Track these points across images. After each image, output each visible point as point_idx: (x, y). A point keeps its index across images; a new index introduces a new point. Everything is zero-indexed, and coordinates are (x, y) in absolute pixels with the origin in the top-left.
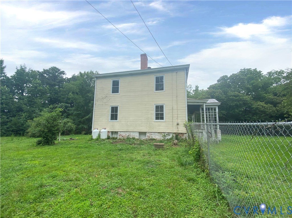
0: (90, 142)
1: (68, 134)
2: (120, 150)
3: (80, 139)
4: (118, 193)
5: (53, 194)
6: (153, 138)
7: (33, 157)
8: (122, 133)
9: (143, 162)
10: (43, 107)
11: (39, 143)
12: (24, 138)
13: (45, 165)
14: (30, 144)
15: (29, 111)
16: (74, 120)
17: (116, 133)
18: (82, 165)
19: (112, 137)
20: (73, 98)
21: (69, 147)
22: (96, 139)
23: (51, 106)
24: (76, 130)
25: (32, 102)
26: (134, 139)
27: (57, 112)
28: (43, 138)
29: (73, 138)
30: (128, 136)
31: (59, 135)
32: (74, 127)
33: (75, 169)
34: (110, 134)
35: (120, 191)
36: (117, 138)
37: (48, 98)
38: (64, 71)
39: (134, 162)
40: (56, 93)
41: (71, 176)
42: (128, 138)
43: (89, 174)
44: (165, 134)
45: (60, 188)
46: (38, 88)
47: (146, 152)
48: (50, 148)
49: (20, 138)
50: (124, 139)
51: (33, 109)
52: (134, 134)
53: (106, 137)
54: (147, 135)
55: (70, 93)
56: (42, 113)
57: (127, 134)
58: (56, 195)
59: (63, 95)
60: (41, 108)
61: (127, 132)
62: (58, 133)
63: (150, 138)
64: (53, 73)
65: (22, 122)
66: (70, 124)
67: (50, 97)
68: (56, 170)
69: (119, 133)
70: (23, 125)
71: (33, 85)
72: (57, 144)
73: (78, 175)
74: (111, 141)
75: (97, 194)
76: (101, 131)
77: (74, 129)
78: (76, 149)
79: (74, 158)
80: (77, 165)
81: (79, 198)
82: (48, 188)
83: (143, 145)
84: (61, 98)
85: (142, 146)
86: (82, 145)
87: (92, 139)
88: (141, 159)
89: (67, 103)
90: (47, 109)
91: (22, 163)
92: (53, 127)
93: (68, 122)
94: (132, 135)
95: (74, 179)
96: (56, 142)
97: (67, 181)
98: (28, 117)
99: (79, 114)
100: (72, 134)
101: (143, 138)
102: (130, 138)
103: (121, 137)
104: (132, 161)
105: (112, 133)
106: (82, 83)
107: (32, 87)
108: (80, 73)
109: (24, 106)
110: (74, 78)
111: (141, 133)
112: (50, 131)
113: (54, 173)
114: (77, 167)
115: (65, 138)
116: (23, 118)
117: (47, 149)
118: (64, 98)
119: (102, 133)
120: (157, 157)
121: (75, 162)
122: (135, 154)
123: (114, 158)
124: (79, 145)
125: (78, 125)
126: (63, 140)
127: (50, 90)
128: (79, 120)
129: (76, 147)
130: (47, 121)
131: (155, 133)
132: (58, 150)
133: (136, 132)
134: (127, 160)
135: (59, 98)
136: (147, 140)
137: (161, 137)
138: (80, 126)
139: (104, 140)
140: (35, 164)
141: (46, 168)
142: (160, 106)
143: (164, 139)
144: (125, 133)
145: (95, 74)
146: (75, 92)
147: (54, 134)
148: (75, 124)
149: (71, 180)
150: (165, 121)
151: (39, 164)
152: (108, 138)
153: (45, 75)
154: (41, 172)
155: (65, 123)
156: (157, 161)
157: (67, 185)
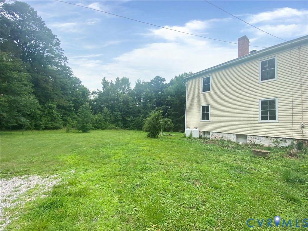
0: (183, 139)
1: (168, 131)
2: (209, 150)
3: (176, 136)
4: (193, 183)
5: (150, 170)
6: (258, 143)
7: (144, 145)
8: (214, 134)
9: (231, 166)
10: (152, 109)
11: (149, 136)
12: (142, 132)
13: (149, 151)
14: (144, 136)
15: (144, 113)
16: (172, 119)
17: (208, 133)
18: (172, 156)
19: (204, 137)
20: (171, 100)
21: (167, 141)
22: (188, 137)
23: (157, 108)
24: (174, 128)
25: (145, 106)
26: (229, 141)
27: (158, 113)
28: (151, 132)
29: (171, 135)
30: (222, 138)
31: (160, 131)
32: (172, 125)
33: (167, 158)
34: (202, 134)
35: (196, 183)
36: (209, 138)
37: (155, 102)
38: (164, 78)
39: (220, 164)
40: (159, 98)
41: (163, 162)
42: (222, 140)
43: (176, 164)
44: (277, 140)
45: (155, 168)
46: (149, 95)
47: (240, 157)
48: (155, 140)
49: (140, 132)
50: (217, 141)
51: (146, 111)
52: (229, 137)
53: (198, 136)
54: (248, 139)
55: (169, 97)
56: (151, 114)
57: (221, 135)
58: (152, 171)
59: (164, 99)
60: (150, 110)
61: (220, 133)
62: (160, 129)
63: (252, 143)
64: (157, 81)
65: (141, 120)
66: (169, 123)
67: (156, 101)
68: (155, 155)
69: (211, 133)
70: (141, 122)
71: (146, 93)
72: (160, 138)
73: (167, 162)
74: (203, 140)
75: (177, 178)
76: (193, 130)
77: (173, 127)
78: (171, 144)
79: (168, 150)
80: (168, 155)
81: (164, 177)
82: (148, 165)
83: (239, 149)
84: (163, 101)
85: (237, 151)
86: (176, 141)
87: (185, 137)
88: (230, 163)
89: (167, 105)
90: (154, 110)
91: (138, 148)
92: (156, 124)
93: (168, 121)
94: (227, 137)
95: (164, 164)
96: (159, 136)
97: (160, 164)
98: (144, 117)
99: (176, 114)
100: (171, 131)
101: (241, 141)
102: (225, 141)
103: (213, 138)
104: (219, 163)
105: (204, 132)
106: (178, 86)
107: (145, 95)
108: (176, 77)
109: (141, 109)
110: (172, 82)
111: (238, 136)
112: (155, 127)
113: (154, 157)
114: (169, 156)
115: (166, 134)
116: (141, 118)
117: (153, 140)
118: (165, 101)
119: (193, 132)
120: (253, 165)
121: (168, 153)
122: (224, 157)
123: (200, 156)
124: (173, 141)
125: (176, 124)
126: (164, 135)
127: (156, 96)
128: (176, 120)
129: (171, 142)
130: (153, 120)
131: (261, 137)
132: (159, 142)
133: (232, 134)
134: (213, 160)
135: (161, 102)
136: (246, 145)
137: (271, 144)
138: (178, 125)
139: (195, 139)
140: (145, 149)
141: (150, 153)
142: (269, 100)
143: (276, 146)
144: (218, 134)
145: (189, 74)
146: (172, 95)
147: (157, 130)
148: (173, 123)
149: (162, 164)
150: (277, 122)
151: (147, 150)
152: (200, 137)
153: (152, 84)
154: (147, 155)
155: (166, 122)
156: (251, 169)
157: (160, 166)
